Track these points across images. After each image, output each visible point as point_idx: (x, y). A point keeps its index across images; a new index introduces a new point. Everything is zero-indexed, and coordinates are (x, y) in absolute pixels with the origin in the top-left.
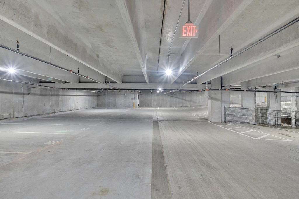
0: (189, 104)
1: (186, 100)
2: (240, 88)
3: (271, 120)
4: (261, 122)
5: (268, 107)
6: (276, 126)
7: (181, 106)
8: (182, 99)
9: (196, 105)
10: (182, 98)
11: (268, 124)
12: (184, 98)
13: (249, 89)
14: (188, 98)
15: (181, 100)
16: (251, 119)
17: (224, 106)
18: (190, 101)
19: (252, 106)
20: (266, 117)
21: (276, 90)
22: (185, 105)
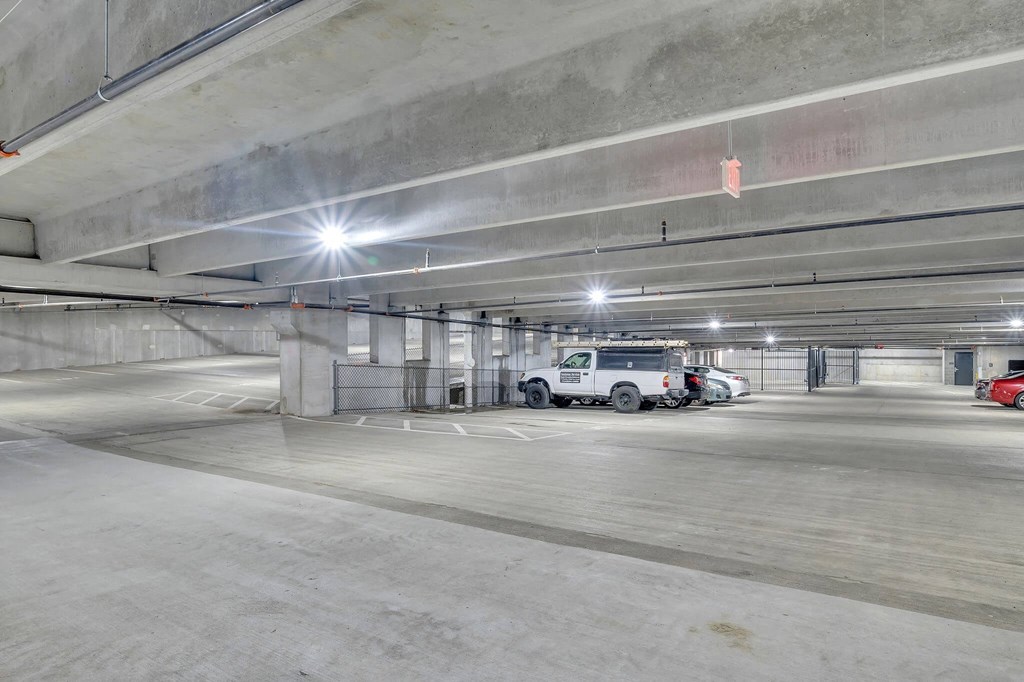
0: (55, 359)
1: (41, 342)
2: (368, 306)
3: (433, 396)
4: (415, 402)
5: (426, 360)
6: (442, 410)
7: (18, 371)
8: (24, 339)
9: (92, 362)
10: (22, 334)
11: (428, 407)
12: (34, 335)
13: (394, 310)
14: (50, 333)
15: (13, 343)
16: (395, 397)
17: (335, 362)
18: (66, 348)
19: (398, 361)
20: (424, 388)
21: (443, 317)
22: (36, 365)
